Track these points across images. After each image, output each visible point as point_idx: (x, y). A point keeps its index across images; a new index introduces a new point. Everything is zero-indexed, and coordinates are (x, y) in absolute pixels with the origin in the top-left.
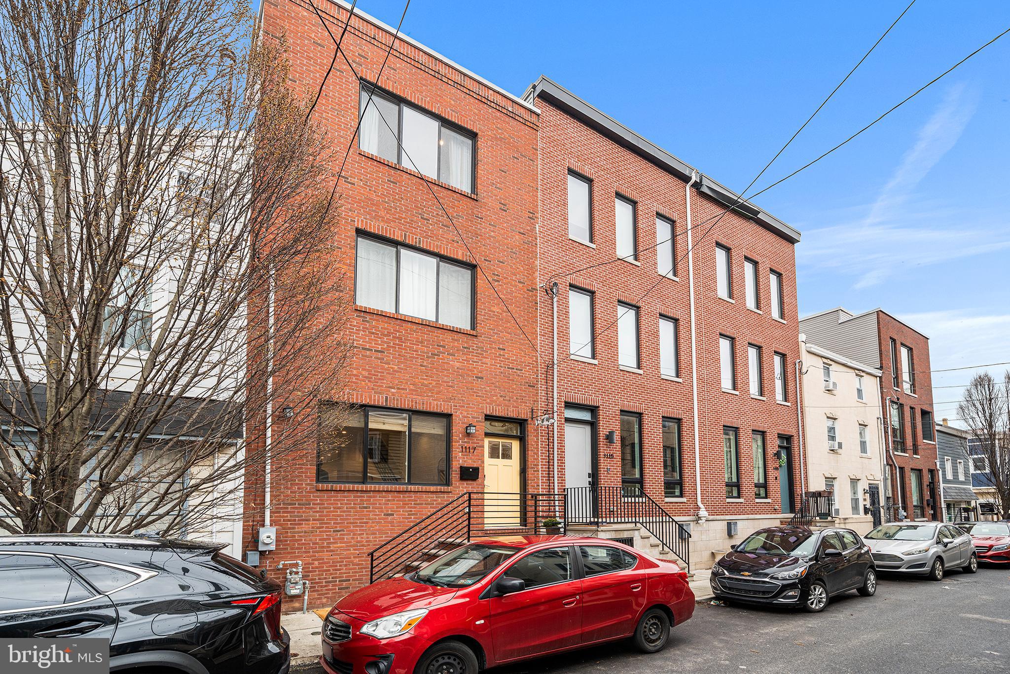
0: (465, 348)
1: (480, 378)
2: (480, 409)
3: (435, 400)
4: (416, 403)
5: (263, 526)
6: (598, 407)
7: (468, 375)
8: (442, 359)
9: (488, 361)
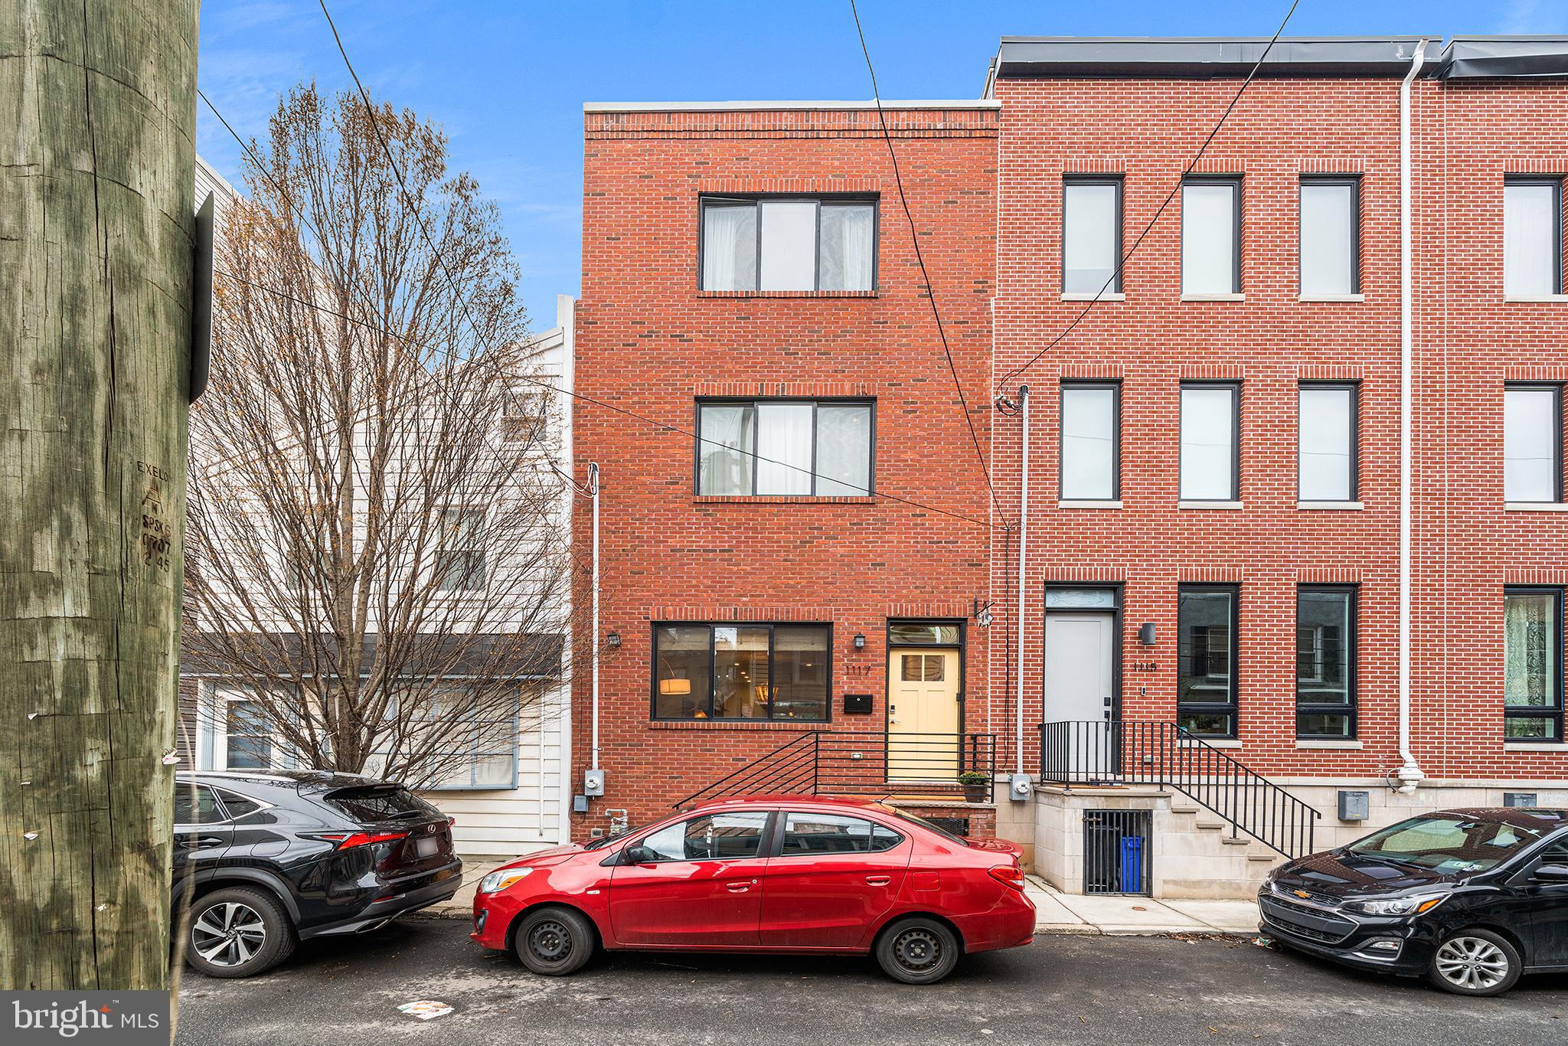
0: (855, 524)
1: (878, 565)
2: (879, 610)
3: (806, 605)
4: (777, 612)
5: (591, 768)
6: (1124, 583)
7: (859, 564)
8: (816, 547)
9: (894, 538)
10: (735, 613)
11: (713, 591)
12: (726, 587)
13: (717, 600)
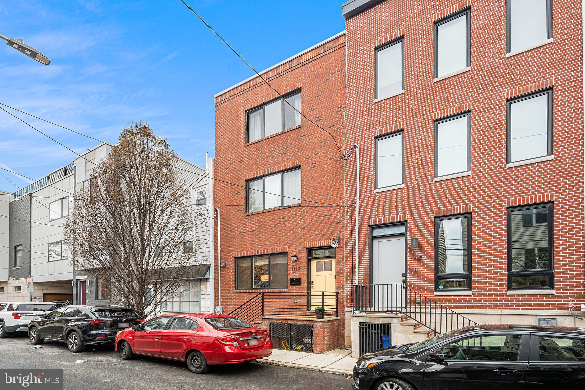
0: (294, 214)
1: (302, 228)
2: (303, 246)
3: (278, 247)
4: (270, 250)
5: (218, 306)
6: (406, 221)
7: (296, 229)
8: (281, 225)
9: (308, 217)
10: (257, 252)
11: (251, 245)
12: (254, 243)
13: (252, 248)
